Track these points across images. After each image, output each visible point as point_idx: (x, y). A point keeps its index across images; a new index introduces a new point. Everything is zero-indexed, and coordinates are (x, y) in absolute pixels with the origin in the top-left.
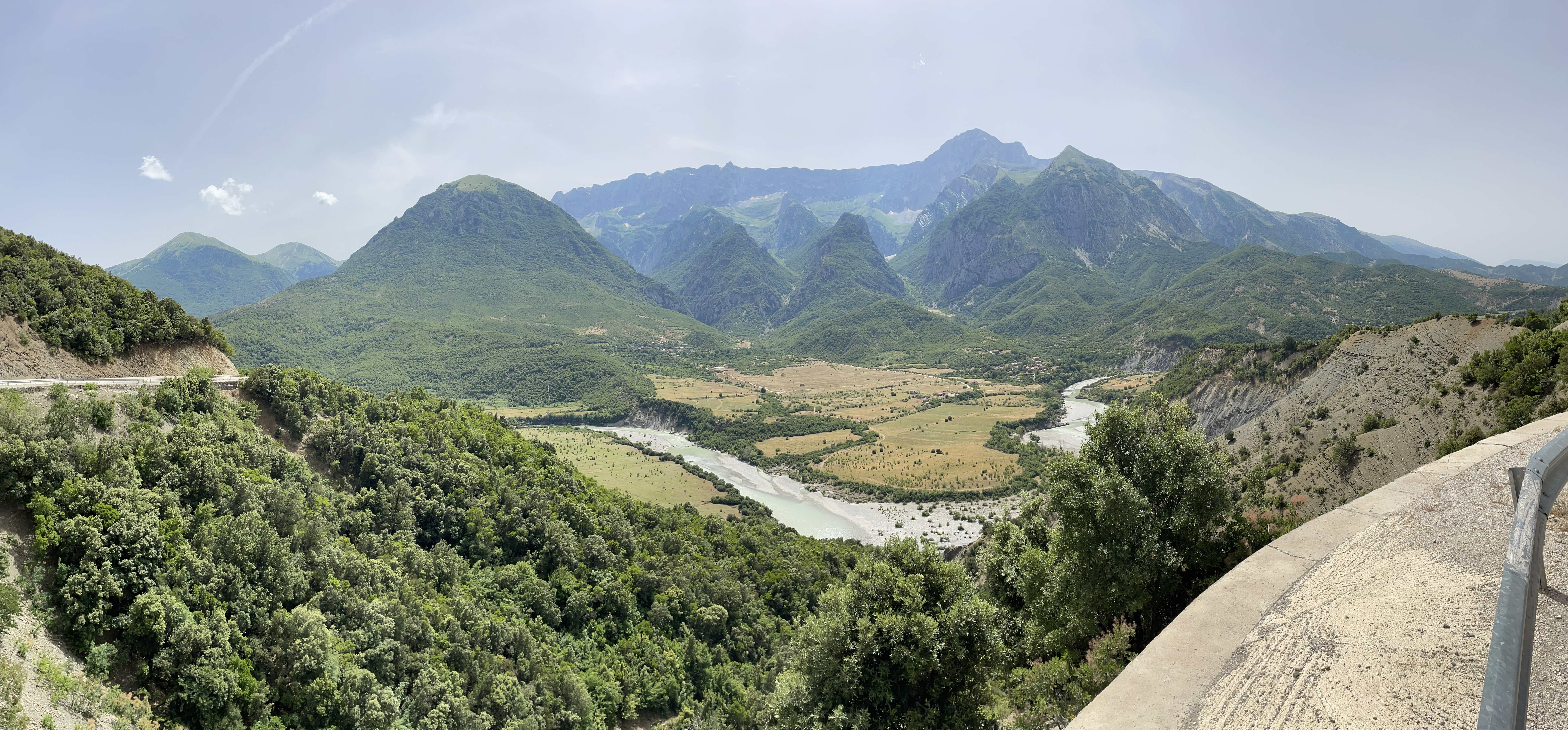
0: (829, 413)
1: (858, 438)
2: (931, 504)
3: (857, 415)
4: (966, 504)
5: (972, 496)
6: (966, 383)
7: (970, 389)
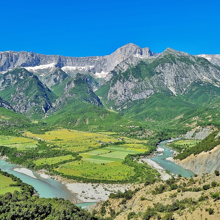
0: (64, 149)
1: (75, 158)
2: (97, 184)
3: (75, 150)
4: (110, 185)
5: (113, 182)
6: (120, 138)
7: (121, 141)
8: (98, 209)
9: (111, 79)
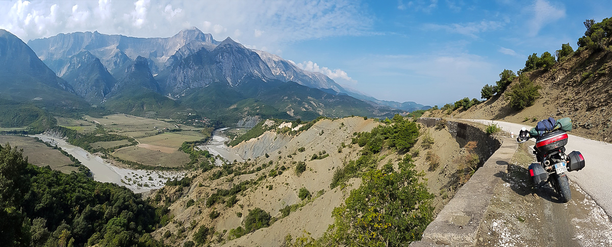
0: (121, 134)
1: (130, 143)
3: (132, 135)
5: (168, 169)
6: (177, 125)
8: (153, 196)
9: (172, 64)
